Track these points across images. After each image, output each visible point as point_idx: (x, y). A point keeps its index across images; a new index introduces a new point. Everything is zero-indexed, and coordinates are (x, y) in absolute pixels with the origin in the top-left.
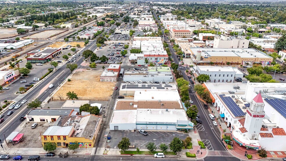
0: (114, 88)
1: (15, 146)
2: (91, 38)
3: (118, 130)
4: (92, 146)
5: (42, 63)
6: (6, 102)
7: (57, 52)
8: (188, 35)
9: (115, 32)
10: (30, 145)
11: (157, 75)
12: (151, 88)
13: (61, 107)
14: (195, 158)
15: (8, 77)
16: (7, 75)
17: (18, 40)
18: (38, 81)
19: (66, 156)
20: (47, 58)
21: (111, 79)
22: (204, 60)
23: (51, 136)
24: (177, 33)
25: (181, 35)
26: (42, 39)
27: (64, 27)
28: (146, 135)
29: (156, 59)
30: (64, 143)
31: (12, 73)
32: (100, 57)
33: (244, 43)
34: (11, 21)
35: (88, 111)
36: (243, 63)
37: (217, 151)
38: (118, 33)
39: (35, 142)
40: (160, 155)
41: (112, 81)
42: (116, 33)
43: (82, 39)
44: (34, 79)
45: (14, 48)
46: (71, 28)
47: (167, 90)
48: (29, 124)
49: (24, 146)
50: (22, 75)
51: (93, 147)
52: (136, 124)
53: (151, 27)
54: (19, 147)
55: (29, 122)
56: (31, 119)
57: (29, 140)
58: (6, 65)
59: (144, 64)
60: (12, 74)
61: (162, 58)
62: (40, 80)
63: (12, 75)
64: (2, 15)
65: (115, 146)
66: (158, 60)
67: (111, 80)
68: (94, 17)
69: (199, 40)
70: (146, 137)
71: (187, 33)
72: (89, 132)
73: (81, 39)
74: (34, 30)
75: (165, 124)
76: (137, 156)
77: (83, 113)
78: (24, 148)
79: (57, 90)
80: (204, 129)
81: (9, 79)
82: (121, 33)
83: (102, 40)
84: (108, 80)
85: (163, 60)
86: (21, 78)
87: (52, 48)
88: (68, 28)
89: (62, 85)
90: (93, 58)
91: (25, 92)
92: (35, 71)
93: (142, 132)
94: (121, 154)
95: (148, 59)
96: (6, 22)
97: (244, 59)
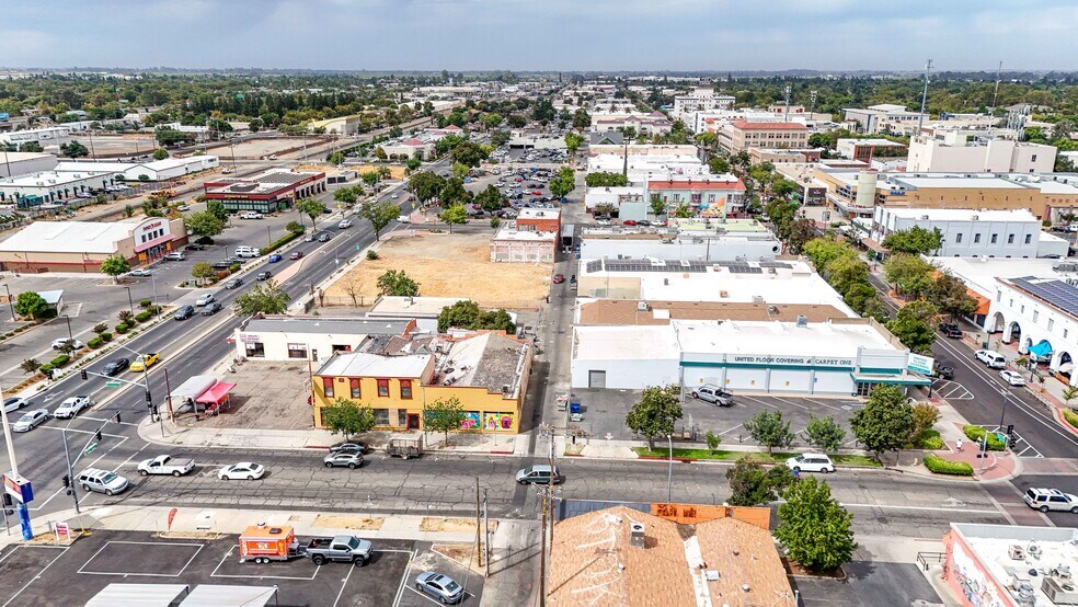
0: (549, 279)
1: (205, 423)
2: (426, 158)
3: (604, 390)
4: (515, 426)
5: (259, 212)
6: (144, 305)
7: (312, 183)
8: (798, 140)
9: (511, 143)
10: (261, 420)
11: (716, 238)
12: (705, 271)
13: (367, 314)
14: (969, 478)
15: (147, 238)
16: (145, 229)
17: (161, 156)
18: (254, 256)
19: (414, 452)
20: (279, 197)
21: (531, 252)
22: (887, 203)
23: (351, 379)
24: (752, 132)
25: (771, 140)
26: (246, 158)
27: (319, 131)
28: (728, 406)
29: (698, 198)
30: (402, 413)
31: (160, 224)
32: (476, 194)
33: (1034, 157)
34: (129, 116)
35: (473, 325)
36: (1052, 214)
37: (1059, 459)
38: (521, 147)
39: (281, 412)
40: (814, 461)
41: (538, 260)
42: (512, 146)
43: (391, 157)
44: (241, 249)
45: (153, 177)
46: (345, 135)
47: (773, 275)
48: (245, 365)
49: (240, 423)
50: (192, 240)
51: (517, 430)
52: (682, 364)
53: (644, 126)
54: (222, 426)
55: (244, 360)
56: (253, 347)
57: (256, 408)
58: (130, 216)
59: (646, 218)
60: (160, 227)
61: (721, 195)
62: (263, 253)
63: (162, 233)
64: (99, 97)
65: (609, 434)
66: (704, 201)
67: (533, 257)
68: (422, 110)
69: (845, 158)
70: (729, 410)
71: (795, 136)
72: (496, 378)
73: (389, 159)
74: (214, 138)
75: (805, 364)
76: (712, 466)
77: (454, 332)
78: (239, 430)
79: (332, 281)
80: (968, 394)
81: (149, 244)
82: (533, 146)
83: (471, 154)
84: (520, 257)
85: (722, 204)
86: (192, 248)
87: (292, 170)
88: (334, 131)
89: (346, 268)
90: (452, 195)
91: (211, 284)
92: (236, 232)
93: (710, 392)
94: (642, 457)
95: (662, 198)
96: (112, 117)
97: (1054, 200)
